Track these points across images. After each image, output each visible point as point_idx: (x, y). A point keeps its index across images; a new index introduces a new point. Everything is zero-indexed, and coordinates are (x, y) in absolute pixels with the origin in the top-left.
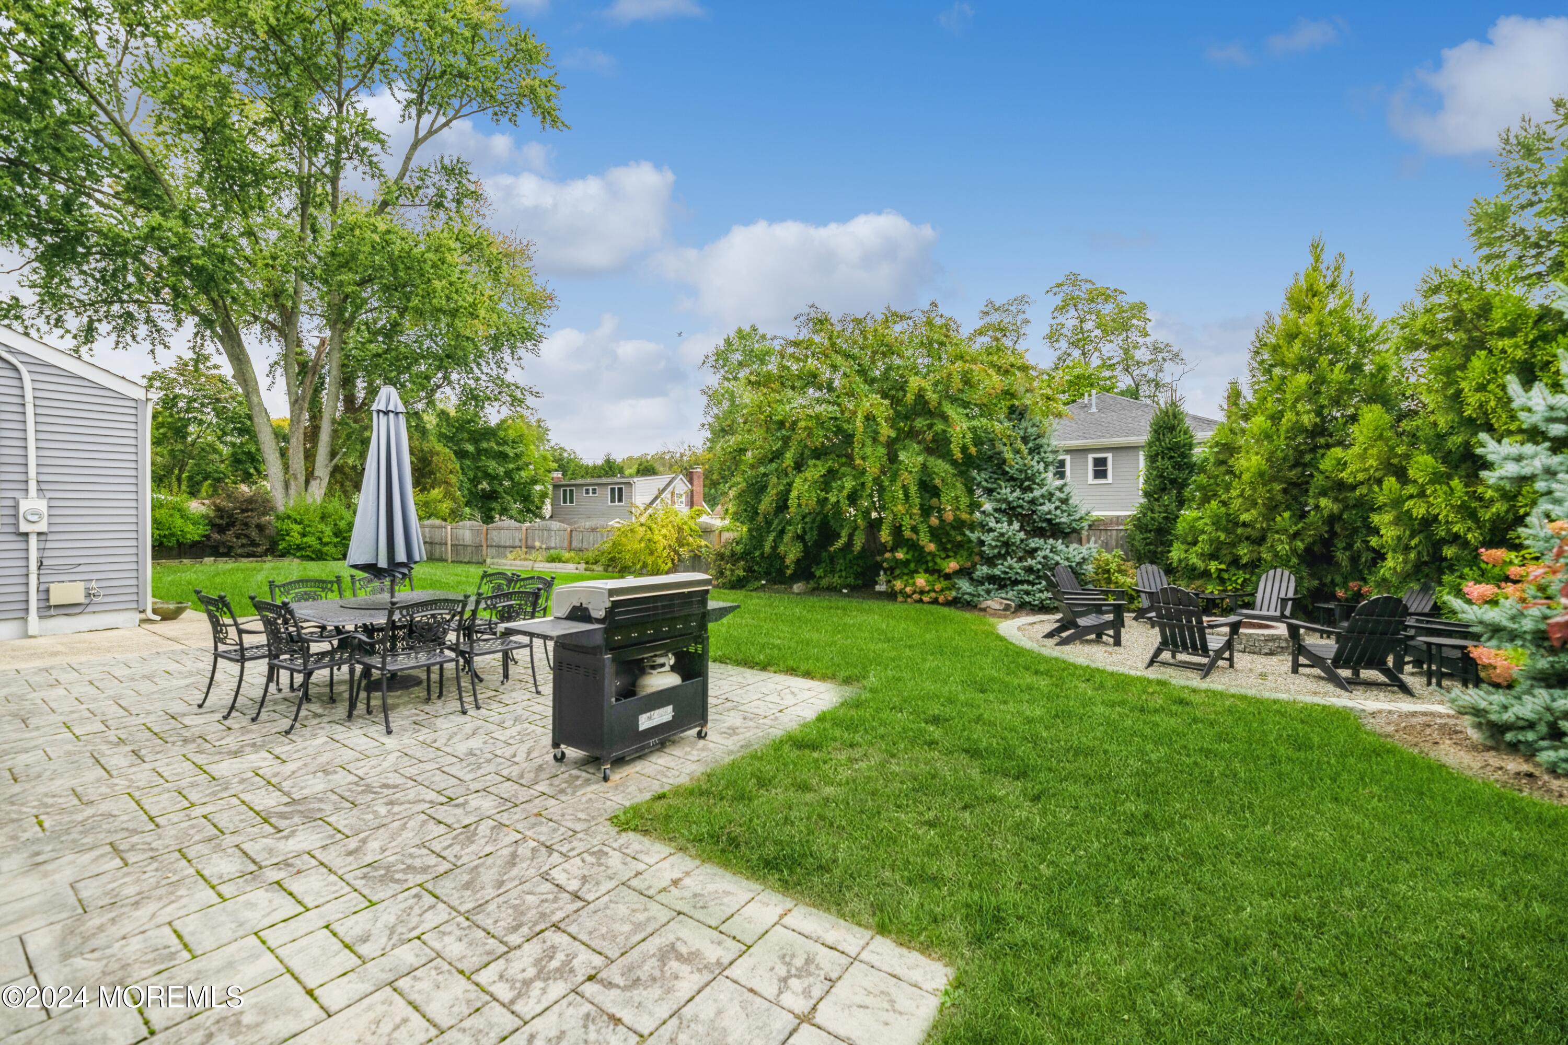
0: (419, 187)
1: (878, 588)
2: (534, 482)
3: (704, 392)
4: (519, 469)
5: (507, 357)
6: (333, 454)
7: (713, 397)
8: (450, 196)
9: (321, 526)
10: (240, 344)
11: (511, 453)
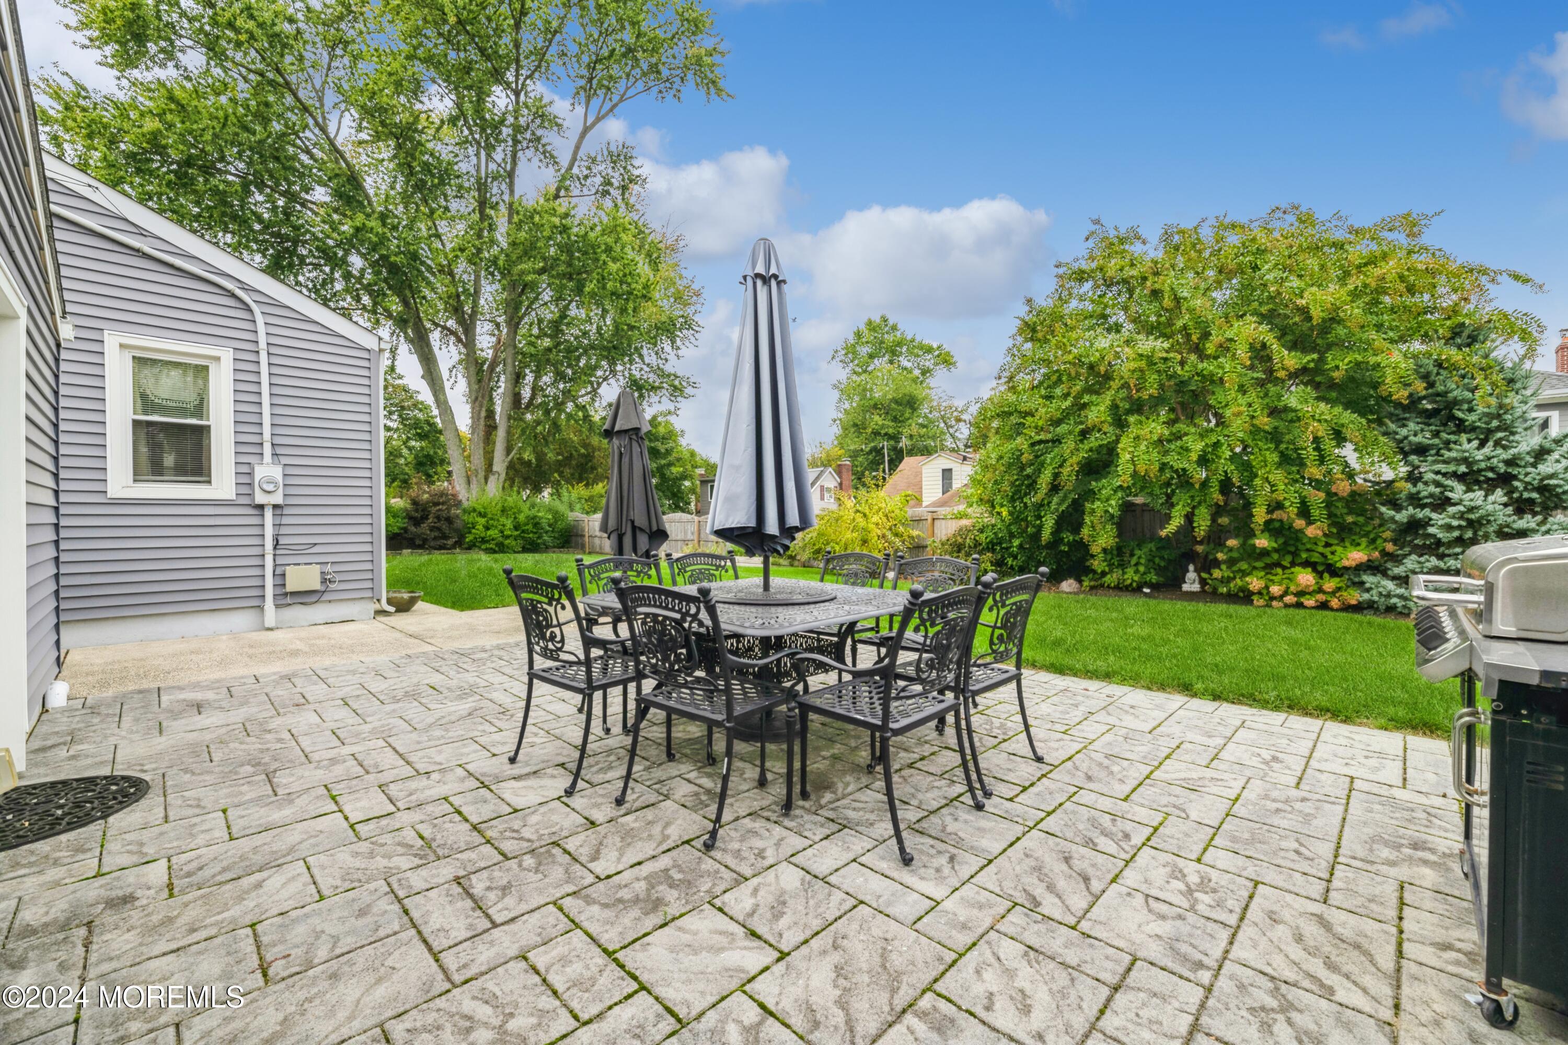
0: (586, 177)
1: (1186, 587)
2: (684, 477)
3: (835, 387)
4: (670, 464)
5: (668, 348)
6: (508, 450)
7: (845, 392)
8: (616, 184)
9: (503, 520)
10: (428, 345)
11: (662, 449)
